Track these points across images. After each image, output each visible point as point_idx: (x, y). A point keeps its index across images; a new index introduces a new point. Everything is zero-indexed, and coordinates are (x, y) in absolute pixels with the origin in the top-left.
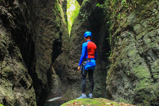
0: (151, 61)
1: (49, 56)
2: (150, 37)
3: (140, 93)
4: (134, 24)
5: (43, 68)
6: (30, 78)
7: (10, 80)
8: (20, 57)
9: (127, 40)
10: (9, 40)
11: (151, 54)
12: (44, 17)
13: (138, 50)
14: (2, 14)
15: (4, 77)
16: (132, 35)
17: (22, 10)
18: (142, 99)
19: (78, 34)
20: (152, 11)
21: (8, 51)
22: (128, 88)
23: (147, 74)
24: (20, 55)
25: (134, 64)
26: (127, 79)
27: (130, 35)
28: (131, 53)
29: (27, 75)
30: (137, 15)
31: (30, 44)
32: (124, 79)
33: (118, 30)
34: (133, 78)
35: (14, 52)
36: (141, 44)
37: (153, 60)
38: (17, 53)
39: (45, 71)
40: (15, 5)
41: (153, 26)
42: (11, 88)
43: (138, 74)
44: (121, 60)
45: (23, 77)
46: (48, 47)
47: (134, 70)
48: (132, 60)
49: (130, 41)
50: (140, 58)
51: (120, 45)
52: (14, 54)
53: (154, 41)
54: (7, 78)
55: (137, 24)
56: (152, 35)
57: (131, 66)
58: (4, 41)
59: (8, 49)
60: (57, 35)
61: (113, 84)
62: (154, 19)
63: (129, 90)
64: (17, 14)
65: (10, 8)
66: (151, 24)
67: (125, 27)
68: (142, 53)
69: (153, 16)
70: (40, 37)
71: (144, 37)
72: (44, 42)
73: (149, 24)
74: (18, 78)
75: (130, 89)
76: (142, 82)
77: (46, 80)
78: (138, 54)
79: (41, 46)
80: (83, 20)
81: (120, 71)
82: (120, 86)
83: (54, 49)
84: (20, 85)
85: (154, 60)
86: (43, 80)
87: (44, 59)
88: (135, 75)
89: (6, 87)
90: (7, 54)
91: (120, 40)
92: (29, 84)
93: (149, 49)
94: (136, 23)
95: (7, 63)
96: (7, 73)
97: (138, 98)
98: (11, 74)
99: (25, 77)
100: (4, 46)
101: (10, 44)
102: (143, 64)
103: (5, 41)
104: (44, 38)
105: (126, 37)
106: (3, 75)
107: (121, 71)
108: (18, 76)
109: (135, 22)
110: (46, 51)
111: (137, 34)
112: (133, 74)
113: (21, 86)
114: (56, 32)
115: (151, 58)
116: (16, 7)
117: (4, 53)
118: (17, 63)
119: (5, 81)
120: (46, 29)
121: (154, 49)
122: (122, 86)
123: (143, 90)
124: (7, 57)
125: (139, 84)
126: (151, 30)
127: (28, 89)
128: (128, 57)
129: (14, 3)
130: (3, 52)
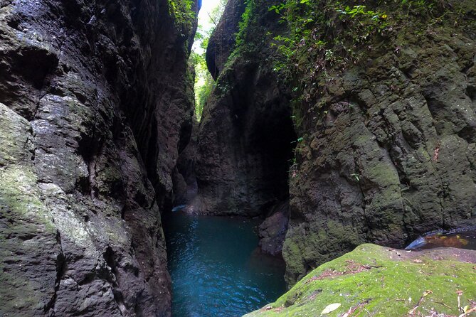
0: (401, 154)
1: (174, 147)
2: (397, 112)
3: (383, 212)
4: (358, 89)
5: (166, 166)
6: (151, 187)
7: (116, 198)
8: (133, 147)
9: (347, 116)
10: (115, 109)
11: (400, 142)
12: (170, 86)
13: (375, 134)
14: (108, 54)
15: (102, 193)
16: (357, 109)
17: (143, 57)
18: (387, 223)
19: (214, 116)
20: (389, 70)
21: (111, 133)
22: (353, 204)
23: (394, 177)
24: (134, 143)
25: (370, 159)
26: (348, 189)
27: (352, 109)
28: (360, 141)
29: (146, 182)
30: (361, 74)
31: (151, 125)
32: (342, 188)
33: (324, 100)
34: (366, 186)
35: (122, 136)
36: (380, 123)
37: (404, 151)
38: (129, 138)
39: (169, 170)
40: (134, 44)
41: (397, 94)
42: (120, 215)
43: (378, 178)
44: (336, 153)
45: (141, 187)
46: (174, 132)
47: (370, 171)
48: (365, 154)
49: (352, 118)
50: (378, 149)
51: (331, 127)
52: (122, 140)
53: (405, 118)
54: (110, 195)
55: (363, 90)
56: (400, 108)
57: (364, 164)
58: (103, 109)
59: (111, 128)
60: (187, 114)
61: (311, 195)
62: (397, 83)
63: (354, 207)
64: (134, 62)
65: (123, 47)
66: (393, 90)
67: (341, 94)
68: (385, 140)
69: (393, 77)
70: (162, 117)
71: (386, 111)
72: (168, 124)
73: (388, 90)
74: (131, 191)
75: (357, 206)
76: (386, 192)
77: (171, 184)
78: (376, 142)
79: (164, 131)
80: (223, 95)
81: (330, 173)
82: (328, 200)
83: (181, 136)
84: (136, 205)
85: (407, 152)
86: (167, 185)
87: (167, 152)
88: (373, 180)
89: (109, 215)
90: (109, 139)
91: (329, 116)
92: (149, 198)
93: (399, 133)
94: (362, 87)
95: (109, 161)
96: (108, 183)
97: (378, 222)
98: (117, 184)
99: (143, 188)
100: (102, 120)
101: (116, 118)
102: (384, 159)
103: (107, 109)
104: (168, 118)
105: (345, 111)
106: (101, 190)
107: (333, 174)
108: (131, 185)
109: (360, 86)
110: (169, 138)
111: (369, 106)
112: (367, 180)
113: (138, 204)
114: (186, 110)
115: (402, 148)
116: (135, 48)
117: (103, 137)
118: (128, 159)
119: (106, 203)
120: (171, 105)
121: (408, 132)
122: (334, 200)
123: (390, 207)
124: (108, 146)
125: (382, 197)
126: (395, 100)
127: (150, 209)
128: (354, 148)
129: (132, 39)
130: (100, 133)
